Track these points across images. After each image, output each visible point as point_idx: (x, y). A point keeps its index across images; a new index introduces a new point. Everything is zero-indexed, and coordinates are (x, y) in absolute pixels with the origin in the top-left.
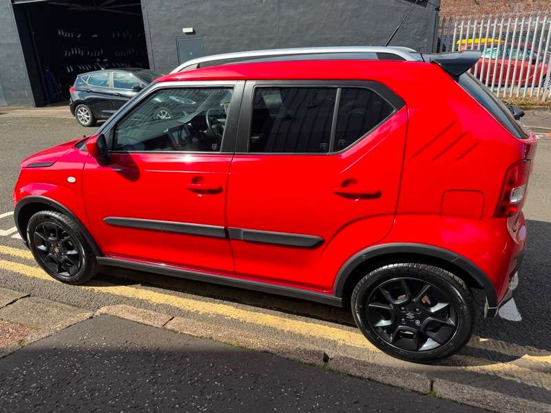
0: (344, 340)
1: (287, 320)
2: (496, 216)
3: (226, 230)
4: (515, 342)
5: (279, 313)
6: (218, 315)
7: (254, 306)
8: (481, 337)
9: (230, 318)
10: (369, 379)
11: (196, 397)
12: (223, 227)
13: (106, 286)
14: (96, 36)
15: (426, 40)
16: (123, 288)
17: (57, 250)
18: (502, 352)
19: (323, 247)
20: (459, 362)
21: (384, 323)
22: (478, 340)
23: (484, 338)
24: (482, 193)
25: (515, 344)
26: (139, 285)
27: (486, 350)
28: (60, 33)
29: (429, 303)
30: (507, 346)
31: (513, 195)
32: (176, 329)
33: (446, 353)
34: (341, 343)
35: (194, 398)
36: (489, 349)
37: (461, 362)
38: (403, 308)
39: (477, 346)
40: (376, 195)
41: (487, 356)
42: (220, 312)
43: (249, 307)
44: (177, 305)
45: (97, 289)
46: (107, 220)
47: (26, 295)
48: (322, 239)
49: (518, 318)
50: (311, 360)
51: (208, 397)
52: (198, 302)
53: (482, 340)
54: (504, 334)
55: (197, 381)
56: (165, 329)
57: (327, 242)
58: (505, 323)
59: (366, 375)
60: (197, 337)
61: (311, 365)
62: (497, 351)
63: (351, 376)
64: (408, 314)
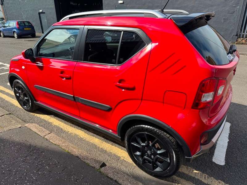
0: (124, 157)
1: (104, 142)
2: (193, 108)
3: (74, 97)
4: (213, 177)
5: (103, 138)
6: (76, 135)
7: (93, 133)
8: (195, 170)
9: (80, 137)
10: (116, 181)
11: (35, 172)
12: (73, 96)
13: (40, 114)
14: (86, 5)
15: (238, 7)
16: (46, 116)
17: (22, 97)
18: (203, 180)
19: (112, 111)
20: (176, 181)
21: (138, 153)
22: (193, 171)
23: (197, 170)
24: (186, 94)
25: (212, 178)
26: (52, 116)
27: (194, 178)
28: (71, 3)
29: (160, 148)
30: (208, 177)
31: (203, 97)
32: (48, 139)
33: (165, 175)
34: (122, 158)
35: (34, 172)
36: (196, 177)
37: (177, 181)
38: (146, 148)
39: (191, 174)
40: (133, 89)
41: (193, 181)
42: (77, 134)
43: (91, 133)
44: (62, 127)
45: (36, 115)
46: (36, 86)
47: (9, 113)
48: (111, 108)
49: (223, 163)
50: (94, 165)
51: (39, 173)
52: (71, 127)
53: (195, 171)
54: (210, 171)
55: (40, 165)
56: (44, 138)
57: (113, 109)
58: (213, 165)
59: (115, 179)
60: (54, 144)
61: (93, 167)
62: (200, 179)
63: (108, 177)
64: (148, 152)
